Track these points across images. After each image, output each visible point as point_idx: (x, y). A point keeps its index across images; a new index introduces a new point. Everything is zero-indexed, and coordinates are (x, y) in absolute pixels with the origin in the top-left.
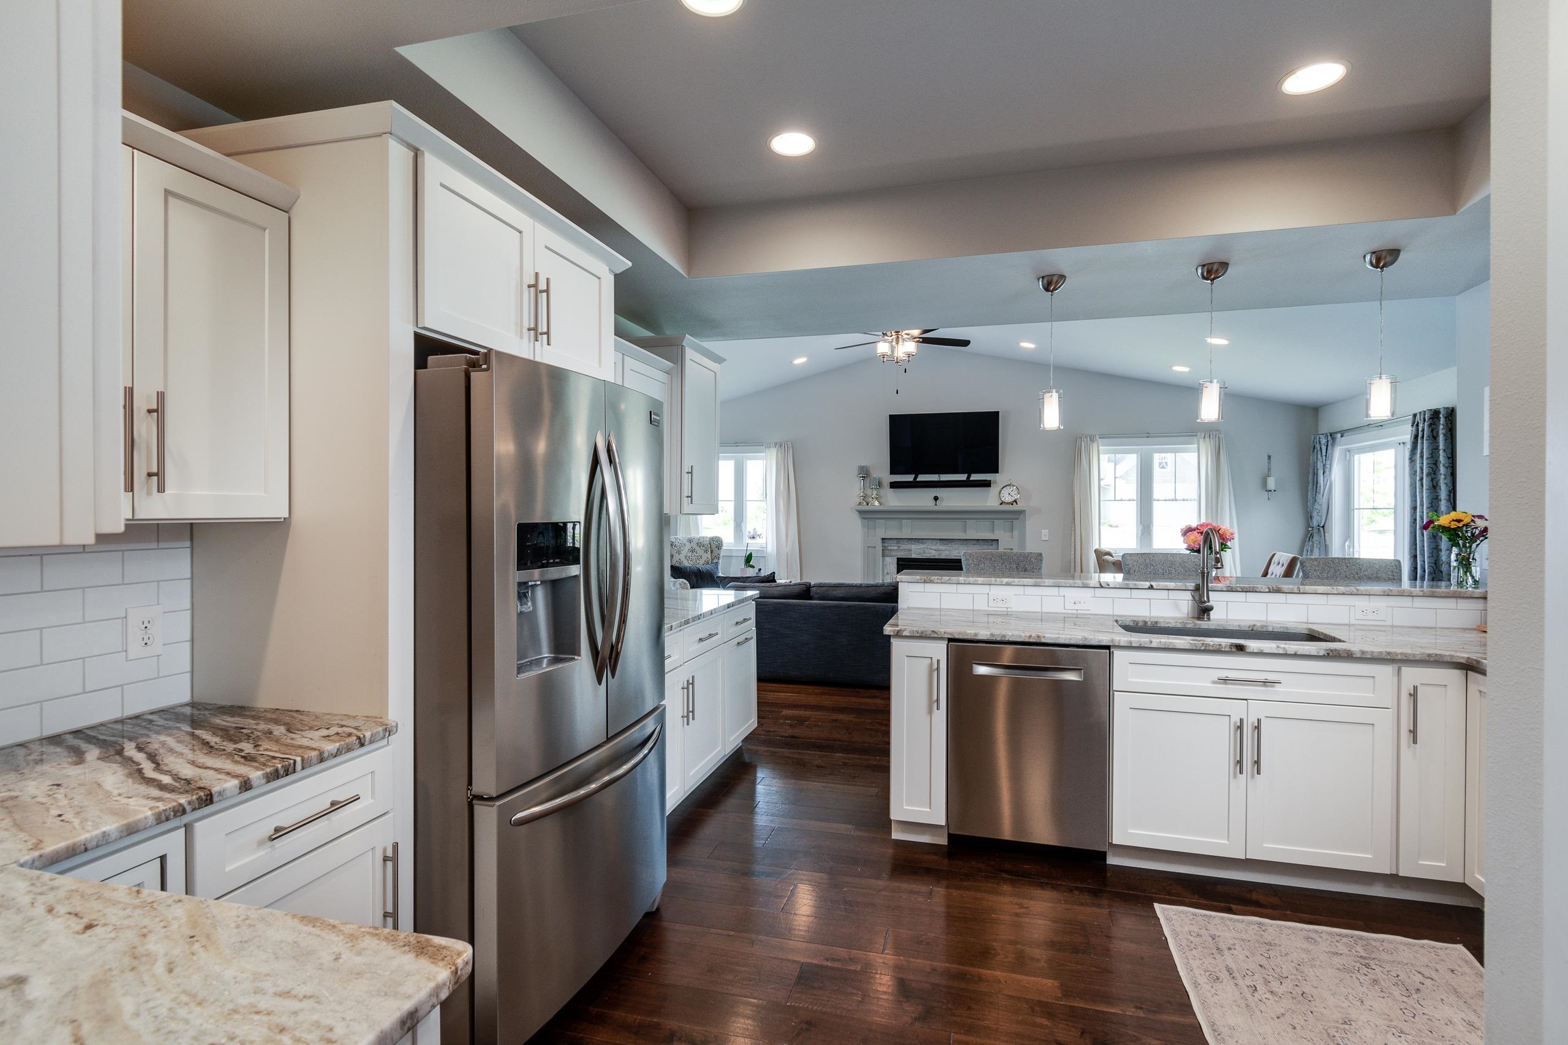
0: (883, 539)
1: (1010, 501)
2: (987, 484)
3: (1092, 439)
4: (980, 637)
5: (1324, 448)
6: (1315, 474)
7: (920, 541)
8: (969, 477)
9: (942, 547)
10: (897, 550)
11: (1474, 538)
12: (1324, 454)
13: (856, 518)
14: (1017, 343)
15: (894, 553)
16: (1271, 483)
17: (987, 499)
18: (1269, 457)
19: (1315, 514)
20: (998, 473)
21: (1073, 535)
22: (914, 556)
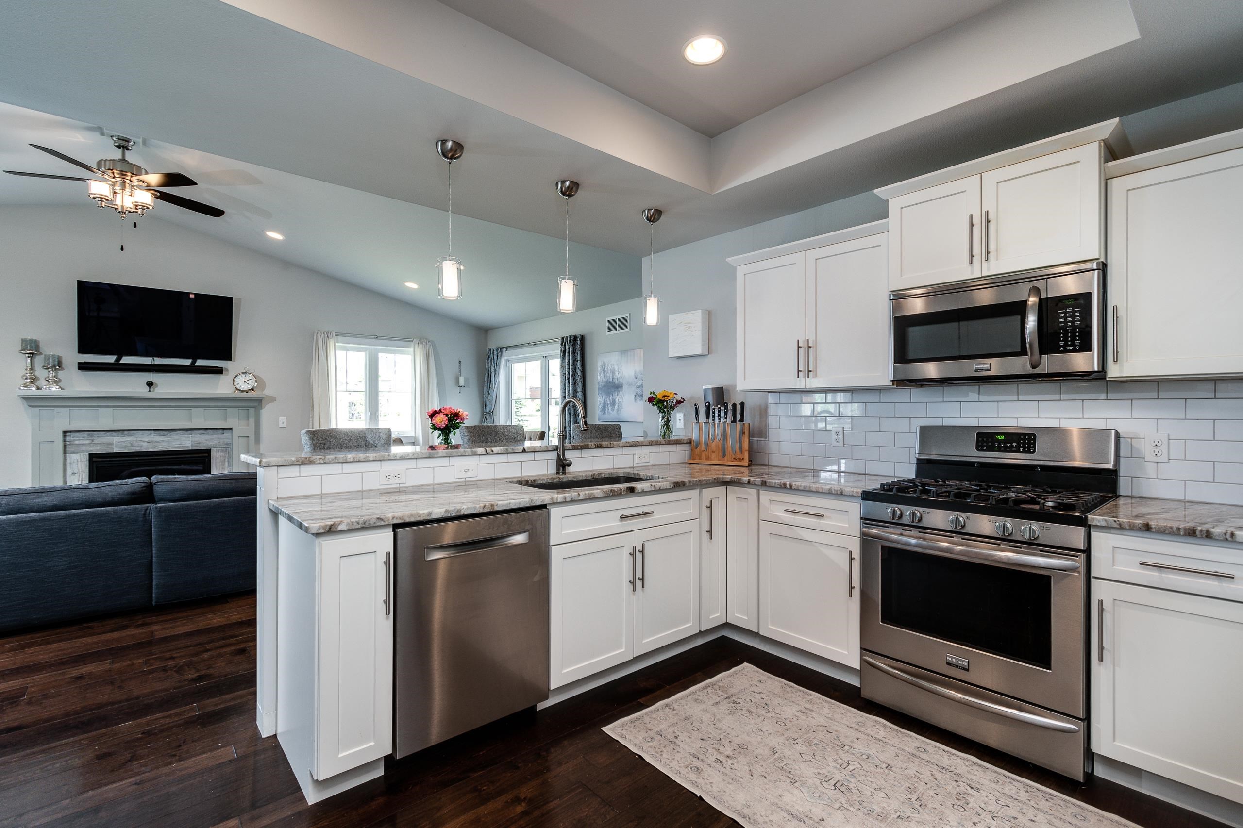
0: (65, 432)
1: (246, 388)
2: (219, 371)
3: (329, 336)
4: (434, 517)
5: (496, 357)
6: (490, 375)
7: (126, 433)
8: (193, 363)
9: (158, 439)
10: (90, 444)
11: (672, 407)
12: (495, 362)
13: (22, 405)
14: (263, 231)
15: (84, 448)
16: (462, 382)
17: (220, 387)
18: (460, 362)
19: (488, 403)
20: (231, 360)
21: (311, 422)
22: (116, 450)
